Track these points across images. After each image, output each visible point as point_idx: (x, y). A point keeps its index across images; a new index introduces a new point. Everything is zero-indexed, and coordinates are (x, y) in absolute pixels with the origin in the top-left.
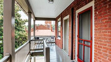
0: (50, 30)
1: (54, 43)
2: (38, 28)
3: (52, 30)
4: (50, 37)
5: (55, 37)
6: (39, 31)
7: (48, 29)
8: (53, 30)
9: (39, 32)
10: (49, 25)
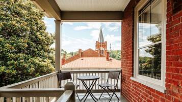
0: (105, 58)
1: (118, 91)
2: (84, 54)
3: (107, 59)
4: (105, 72)
5: (121, 72)
6: (84, 60)
7: (101, 56)
8: (110, 58)
9: (84, 62)
10: (103, 51)
